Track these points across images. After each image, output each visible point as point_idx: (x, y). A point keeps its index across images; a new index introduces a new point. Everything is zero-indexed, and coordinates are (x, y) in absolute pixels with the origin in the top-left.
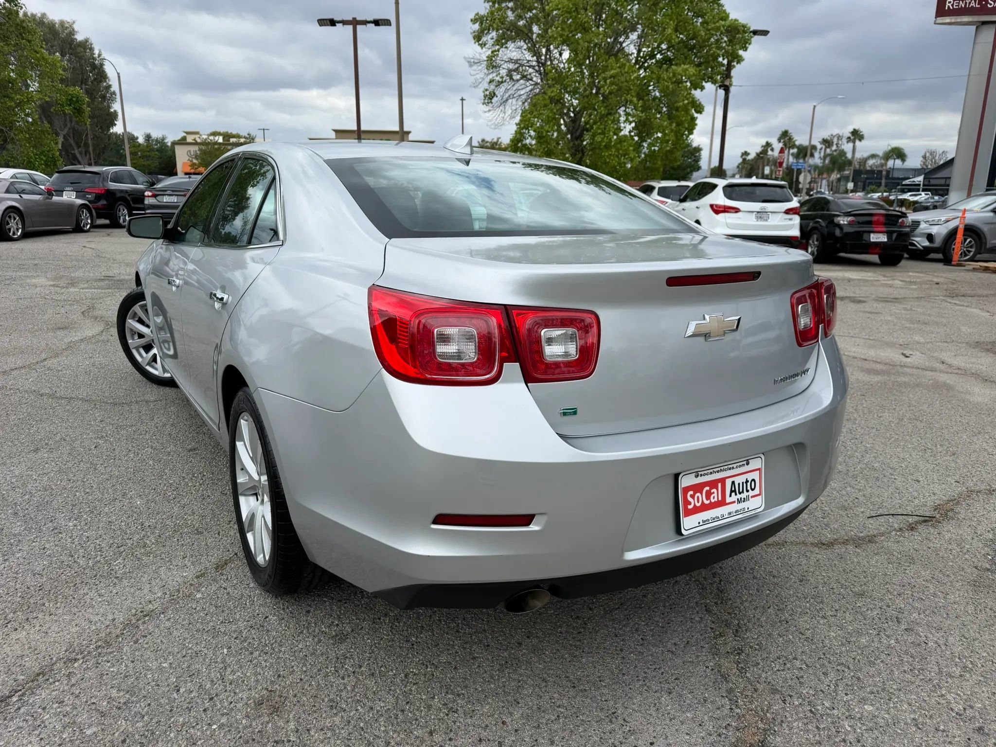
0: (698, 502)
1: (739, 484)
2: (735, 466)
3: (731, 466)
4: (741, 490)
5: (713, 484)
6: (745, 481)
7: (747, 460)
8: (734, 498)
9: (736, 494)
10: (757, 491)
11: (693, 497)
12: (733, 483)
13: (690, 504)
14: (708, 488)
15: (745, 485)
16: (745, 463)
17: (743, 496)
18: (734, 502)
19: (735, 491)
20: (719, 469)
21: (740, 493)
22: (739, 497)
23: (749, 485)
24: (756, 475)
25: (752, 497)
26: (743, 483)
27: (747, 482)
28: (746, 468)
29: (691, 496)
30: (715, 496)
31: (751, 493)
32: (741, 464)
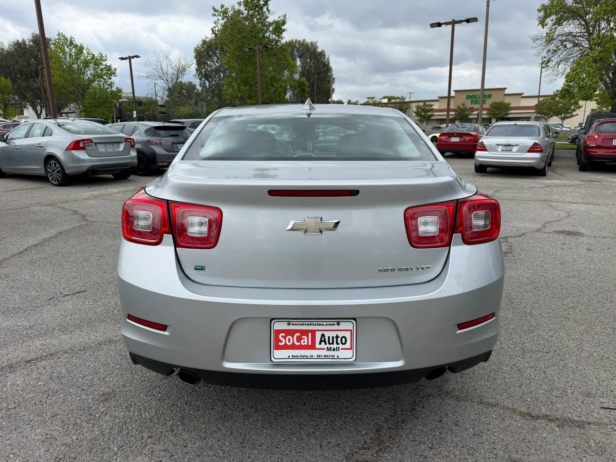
0: (289, 342)
1: (329, 337)
2: (325, 323)
3: (321, 323)
4: (331, 342)
5: (305, 333)
6: (335, 336)
7: (338, 322)
8: (323, 345)
9: (326, 344)
10: (348, 345)
11: (284, 337)
12: (323, 335)
13: (282, 342)
14: (299, 334)
15: (335, 339)
16: (336, 323)
17: (335, 346)
18: (324, 349)
19: (325, 341)
20: (309, 323)
21: (330, 344)
22: (329, 346)
23: (339, 340)
24: (348, 335)
25: (342, 349)
26: (333, 337)
27: (337, 337)
28: (336, 327)
29: (282, 337)
30: (305, 341)
31: (341, 346)
32: (331, 323)
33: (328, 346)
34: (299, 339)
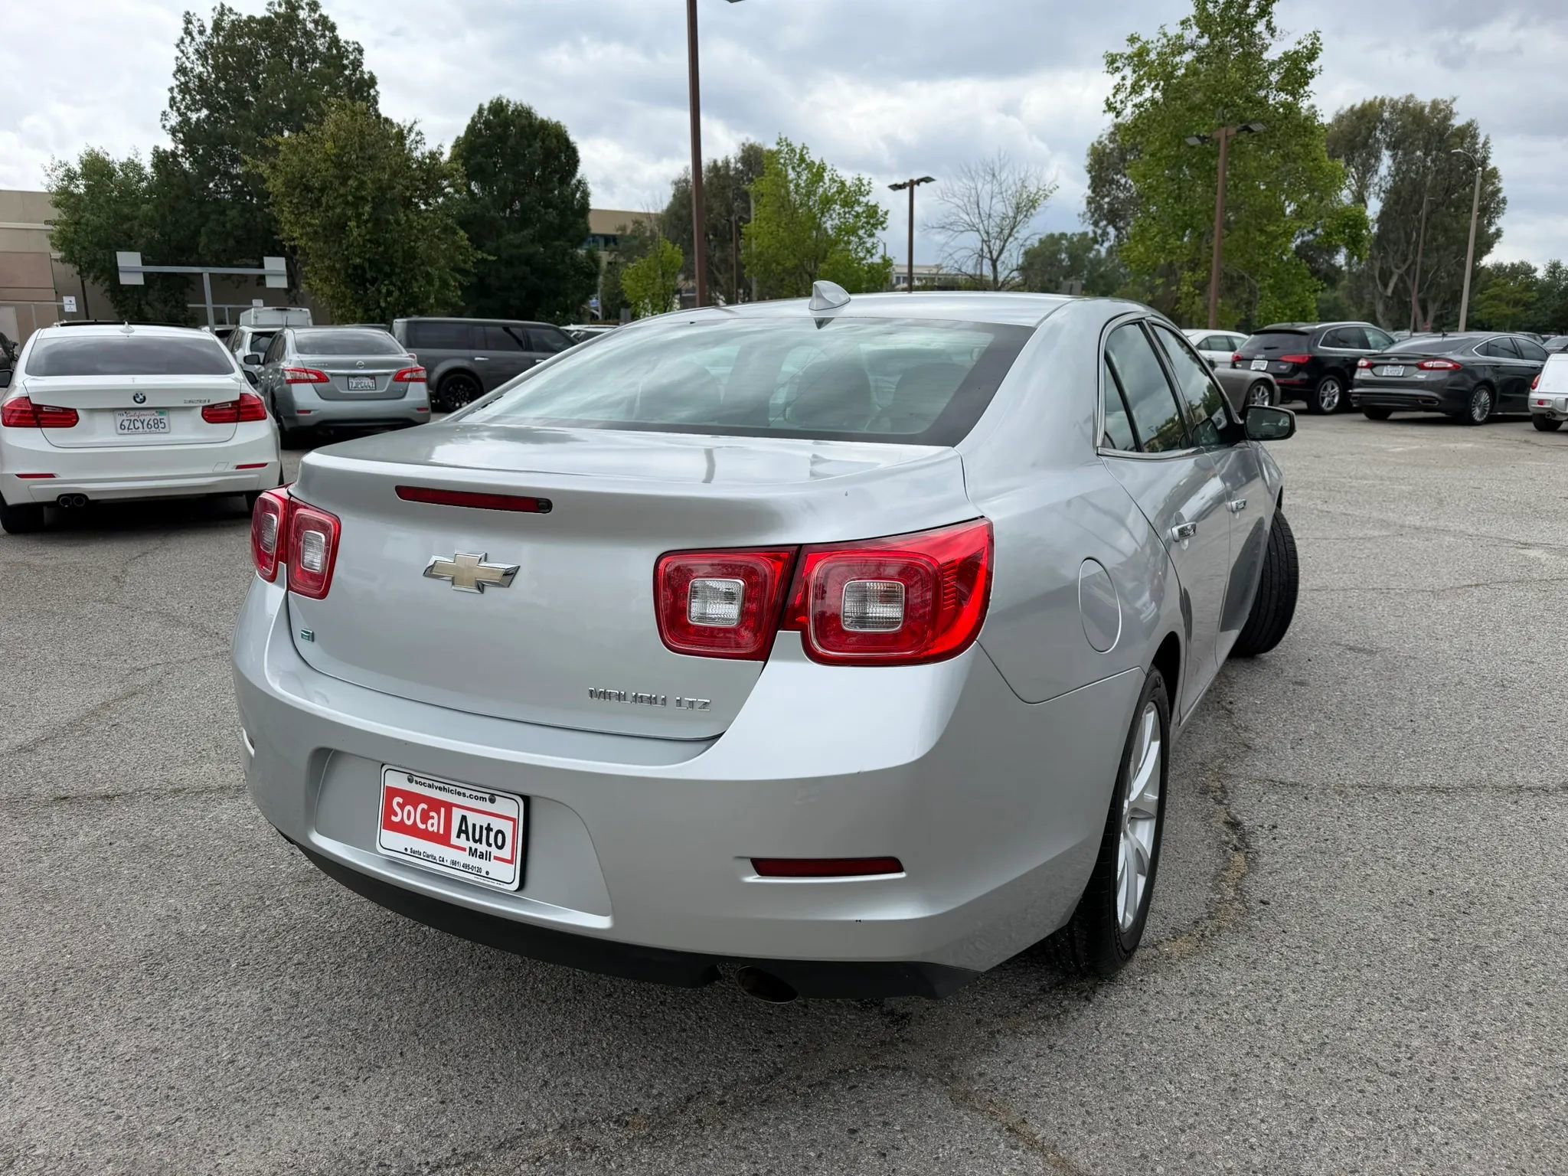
0: (409, 819)
1: (474, 826)
2: (468, 793)
3: (462, 791)
4: (477, 837)
5: (435, 805)
6: (485, 826)
7: (493, 795)
8: (462, 841)
9: (468, 839)
10: (506, 853)
11: (402, 806)
12: (464, 818)
13: (396, 815)
14: (425, 806)
15: (485, 832)
16: (487, 796)
17: (482, 848)
18: (464, 849)
19: (466, 832)
20: (442, 785)
21: (475, 841)
22: (474, 846)
23: (492, 835)
24: (507, 827)
25: (496, 858)
26: (481, 827)
27: (489, 829)
28: (486, 806)
29: (398, 804)
30: (435, 824)
31: (494, 850)
32: (480, 795)
33: (471, 844)
34: (425, 817)
